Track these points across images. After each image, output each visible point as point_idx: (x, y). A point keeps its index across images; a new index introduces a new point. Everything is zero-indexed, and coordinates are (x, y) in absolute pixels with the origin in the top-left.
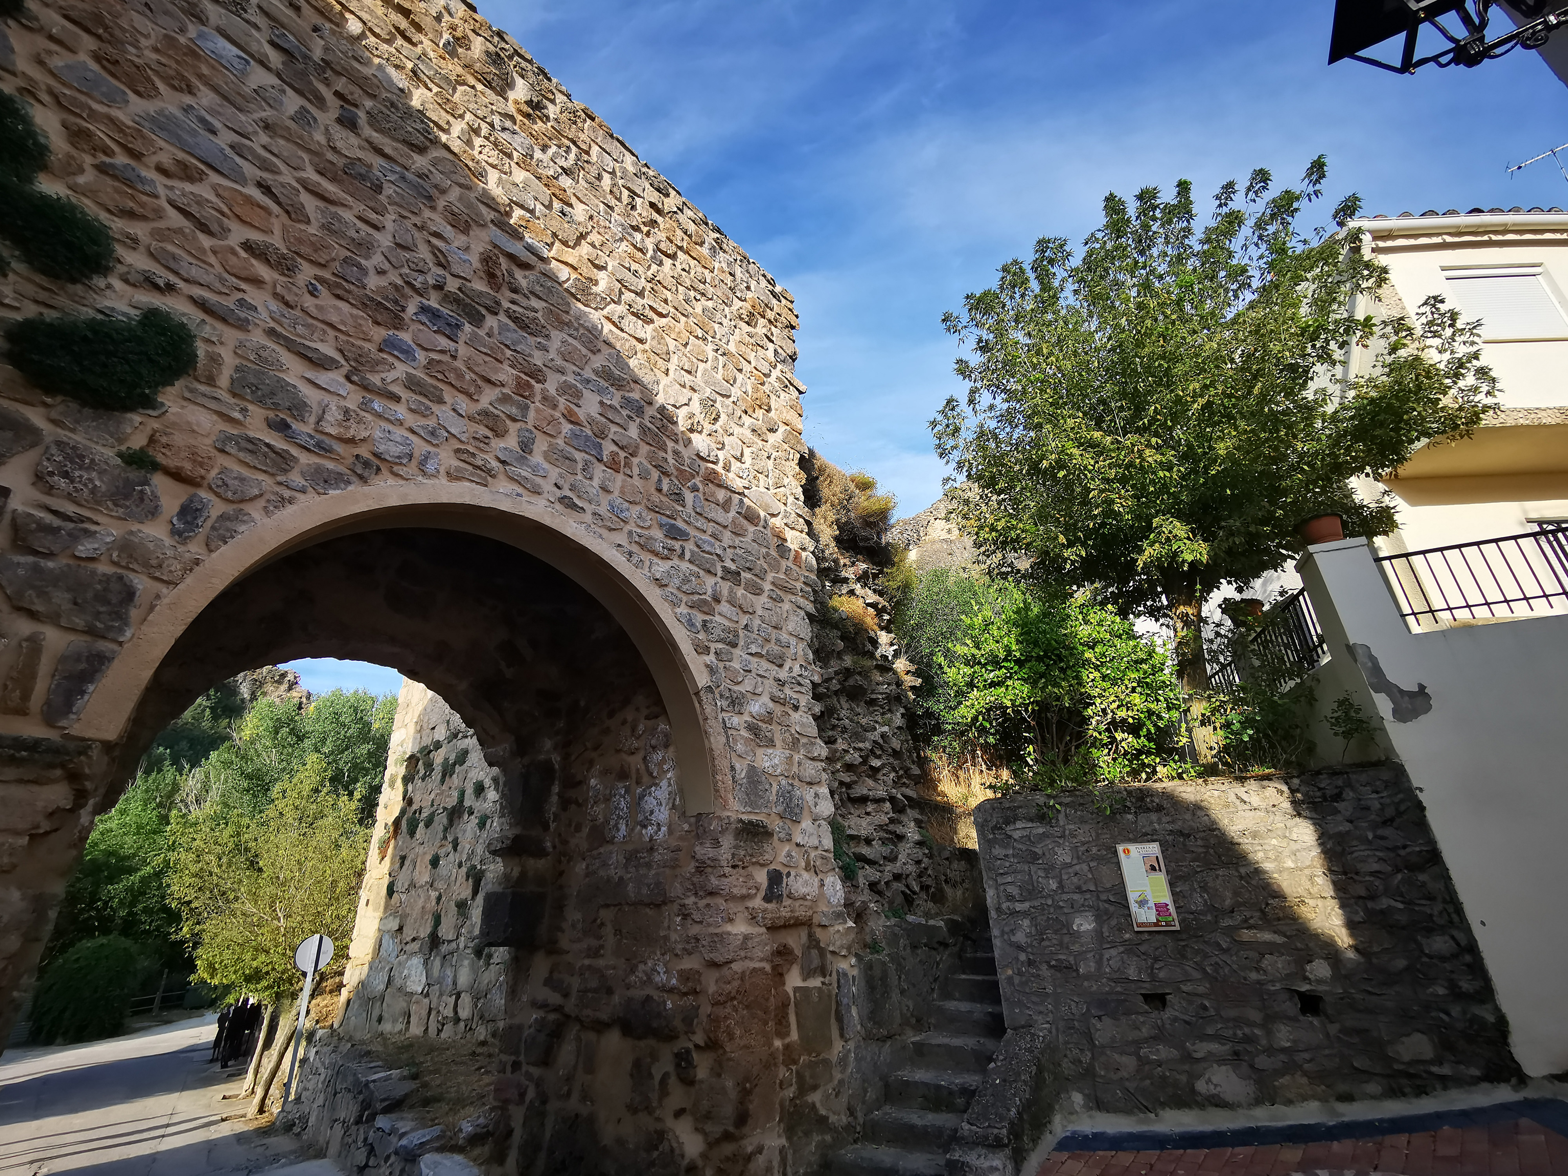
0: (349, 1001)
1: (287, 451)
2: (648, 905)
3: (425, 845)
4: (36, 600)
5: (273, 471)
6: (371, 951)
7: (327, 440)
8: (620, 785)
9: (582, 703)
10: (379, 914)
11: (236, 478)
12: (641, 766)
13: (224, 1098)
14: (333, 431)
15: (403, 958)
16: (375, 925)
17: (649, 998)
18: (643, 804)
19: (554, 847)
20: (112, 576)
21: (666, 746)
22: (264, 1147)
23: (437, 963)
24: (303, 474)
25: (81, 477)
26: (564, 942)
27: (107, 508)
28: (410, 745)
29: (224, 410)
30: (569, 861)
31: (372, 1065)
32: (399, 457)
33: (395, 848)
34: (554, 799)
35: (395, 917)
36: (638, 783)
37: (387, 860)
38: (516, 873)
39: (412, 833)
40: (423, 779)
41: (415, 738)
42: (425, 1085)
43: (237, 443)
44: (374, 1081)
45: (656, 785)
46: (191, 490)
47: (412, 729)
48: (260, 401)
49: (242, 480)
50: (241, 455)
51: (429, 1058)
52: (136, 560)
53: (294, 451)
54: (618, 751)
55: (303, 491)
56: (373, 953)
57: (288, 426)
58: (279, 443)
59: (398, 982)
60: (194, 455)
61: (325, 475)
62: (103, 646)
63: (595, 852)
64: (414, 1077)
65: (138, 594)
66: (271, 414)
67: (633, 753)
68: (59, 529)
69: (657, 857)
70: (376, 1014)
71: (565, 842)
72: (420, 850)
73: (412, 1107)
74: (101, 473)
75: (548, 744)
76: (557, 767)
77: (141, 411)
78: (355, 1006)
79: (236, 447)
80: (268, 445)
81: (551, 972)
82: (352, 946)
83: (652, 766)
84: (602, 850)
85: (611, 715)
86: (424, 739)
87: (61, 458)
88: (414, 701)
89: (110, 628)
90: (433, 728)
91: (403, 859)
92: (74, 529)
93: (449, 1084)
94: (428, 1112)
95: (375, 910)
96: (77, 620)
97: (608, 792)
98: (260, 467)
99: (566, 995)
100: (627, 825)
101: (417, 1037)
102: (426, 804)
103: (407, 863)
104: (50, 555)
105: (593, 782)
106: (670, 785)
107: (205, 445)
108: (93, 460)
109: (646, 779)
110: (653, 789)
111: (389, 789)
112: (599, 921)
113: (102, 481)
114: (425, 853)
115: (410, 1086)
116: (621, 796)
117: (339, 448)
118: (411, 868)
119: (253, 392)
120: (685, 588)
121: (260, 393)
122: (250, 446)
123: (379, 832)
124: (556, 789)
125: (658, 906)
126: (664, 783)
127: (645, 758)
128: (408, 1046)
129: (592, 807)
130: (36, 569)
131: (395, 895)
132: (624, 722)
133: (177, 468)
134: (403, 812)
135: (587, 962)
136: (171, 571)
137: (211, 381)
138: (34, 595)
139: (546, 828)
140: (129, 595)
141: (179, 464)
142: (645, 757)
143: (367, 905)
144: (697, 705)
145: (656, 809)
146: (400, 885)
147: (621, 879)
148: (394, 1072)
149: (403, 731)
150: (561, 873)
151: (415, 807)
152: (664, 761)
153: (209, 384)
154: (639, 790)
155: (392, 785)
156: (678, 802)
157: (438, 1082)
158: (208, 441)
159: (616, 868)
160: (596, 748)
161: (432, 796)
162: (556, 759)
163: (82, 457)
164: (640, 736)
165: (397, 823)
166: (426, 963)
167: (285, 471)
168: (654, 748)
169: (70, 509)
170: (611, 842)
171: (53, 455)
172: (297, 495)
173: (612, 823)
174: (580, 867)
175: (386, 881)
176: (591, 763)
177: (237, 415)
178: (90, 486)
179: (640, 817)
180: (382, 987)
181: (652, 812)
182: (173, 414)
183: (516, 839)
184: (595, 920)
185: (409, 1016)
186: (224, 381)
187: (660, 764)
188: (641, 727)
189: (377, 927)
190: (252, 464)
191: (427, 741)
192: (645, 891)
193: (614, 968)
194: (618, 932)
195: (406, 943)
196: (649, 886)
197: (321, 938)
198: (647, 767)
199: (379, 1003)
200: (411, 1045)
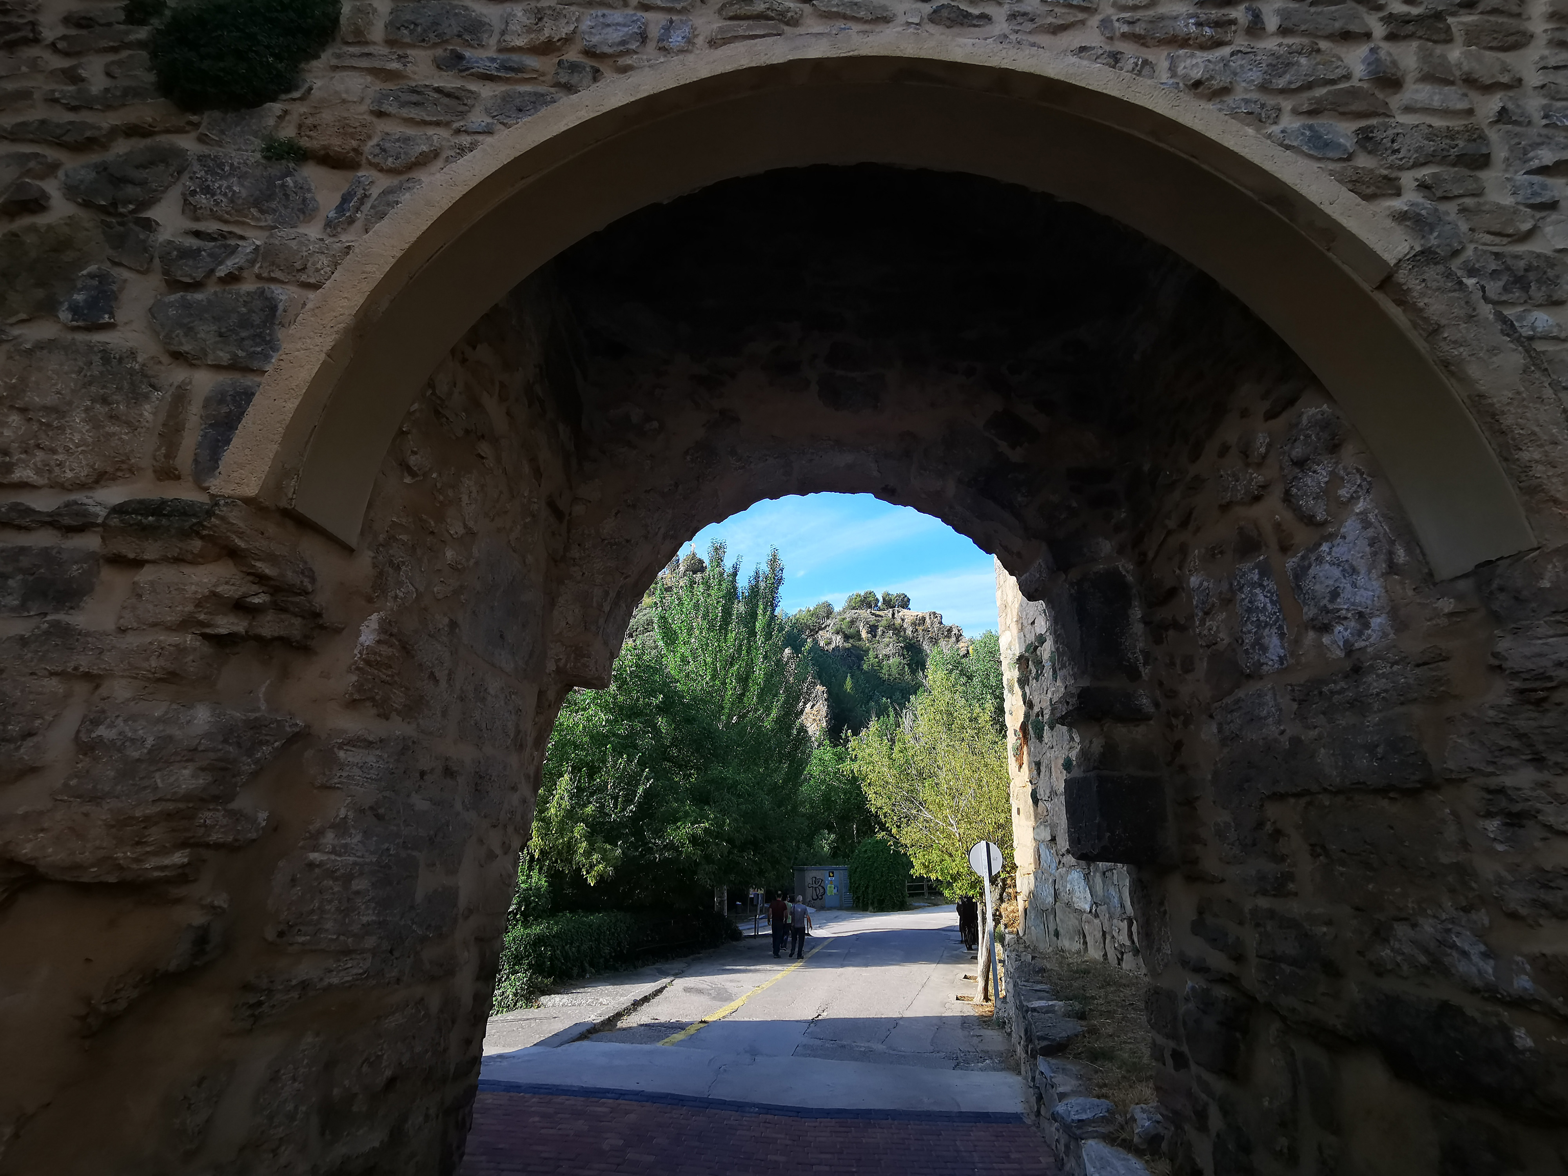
0: (1026, 910)
1: (463, 89)
2: (1383, 791)
3: (1055, 749)
4: (183, 340)
5: (448, 118)
6: (1032, 860)
7: (515, 57)
8: (1246, 566)
9: (1146, 468)
10: (1031, 823)
11: (398, 140)
12: (1284, 515)
13: (966, 977)
14: (520, 42)
15: (1062, 870)
16: (1030, 834)
17: (1445, 1007)
18: (1307, 584)
19: (1157, 705)
20: (255, 293)
21: (1334, 448)
22: (979, 1039)
23: (1098, 879)
24: (487, 111)
25: (220, 187)
26: (1211, 864)
27: (254, 218)
28: (1017, 646)
29: (377, 64)
30: (1186, 724)
31: (1039, 987)
32: (623, 43)
33: (1029, 754)
34: (1138, 628)
35: (1046, 826)
36: (1285, 549)
37: (1025, 767)
38: (1097, 746)
39: (1040, 738)
40: (1037, 679)
41: (1019, 638)
42: (1093, 1031)
43: (396, 98)
44: (1034, 1010)
45: (1330, 537)
46: (350, 175)
47: (1014, 629)
48: (422, 41)
49: (406, 140)
50: (405, 112)
51: (1102, 992)
52: (278, 266)
53: (473, 87)
54: (1225, 508)
55: (489, 132)
56: (1035, 864)
57: (460, 57)
58: (449, 81)
59: (1065, 897)
60: (344, 128)
61: (518, 102)
62: (248, 381)
63: (1229, 700)
64: (1081, 1016)
65: (281, 307)
66: (439, 52)
67: (1257, 499)
68: (199, 250)
69: (1374, 684)
70: (1052, 928)
71: (1171, 694)
72: (1050, 754)
73: (1077, 1056)
74: (243, 176)
75: (1106, 547)
76: (1130, 578)
77: (284, 97)
78: (1032, 915)
79: (395, 104)
80: (438, 90)
81: (1201, 913)
82: (1016, 854)
83: (1307, 503)
84: (1241, 693)
85: (1195, 455)
86: (1027, 636)
87: (203, 173)
88: (1010, 599)
89: (252, 355)
90: (1033, 623)
91: (1038, 765)
92: (215, 247)
93: (1124, 1037)
94: (1096, 1071)
95: (1028, 818)
96: (221, 354)
97: (1225, 586)
98: (428, 118)
99: (1239, 958)
100: (1282, 636)
101: (1095, 962)
102: (1046, 704)
103: (1043, 769)
104: (197, 286)
105: (1194, 581)
106: (1366, 524)
107: (360, 112)
108: (232, 165)
109: (1302, 535)
110: (1325, 547)
111: (1010, 695)
112: (1268, 827)
113: (243, 185)
114: (1056, 758)
115: (1073, 1027)
116: (1253, 585)
117: (532, 62)
118: (1048, 774)
119: (411, 32)
120: (1281, 83)
121: (419, 29)
122: (415, 98)
123: (1012, 740)
124: (1137, 613)
125: (1412, 793)
126: (1350, 527)
127: (1288, 498)
128: (1085, 972)
129: (1203, 622)
130: (186, 306)
131: (1040, 803)
132: (1224, 450)
133: (325, 148)
134: (1027, 716)
135: (1264, 903)
136: (317, 270)
137: (360, 38)
138: (182, 334)
139: (1133, 674)
140: (271, 308)
141: (326, 143)
142: (1287, 492)
143: (1019, 813)
144: (1395, 312)
145: (1345, 584)
146: (1042, 793)
147: (1296, 741)
148: (1059, 1004)
149: (1008, 633)
150: (1178, 746)
151: (1036, 709)
152: (1335, 480)
153: (358, 43)
154: (1291, 563)
155: (1011, 691)
156: (1401, 555)
157: (1110, 1031)
158: (363, 108)
159: (1279, 722)
160: (1184, 524)
161: (1049, 695)
162: (1126, 567)
163: (221, 166)
164: (1264, 457)
165: (1024, 727)
166: (1087, 877)
167: (462, 114)
168: (1301, 464)
169: (212, 226)
170: (1254, 675)
171: (195, 173)
172: (480, 138)
173: (1249, 639)
174: (1209, 732)
175: (1029, 788)
176: (1183, 550)
177: (395, 66)
178: (230, 195)
179: (1310, 612)
180: (1051, 899)
181: (1335, 594)
182: (319, 89)
183: (1084, 695)
184: (1260, 825)
185: (1084, 936)
186: (377, 32)
187: (1327, 493)
188: (1261, 442)
189: (1032, 836)
190: (418, 118)
191: (1031, 638)
192: (1363, 761)
193: (1329, 923)
194: (1317, 849)
195: (1063, 855)
196: (1371, 749)
197: (988, 845)
198: (1297, 511)
199: (1052, 916)
200: (1086, 972)
